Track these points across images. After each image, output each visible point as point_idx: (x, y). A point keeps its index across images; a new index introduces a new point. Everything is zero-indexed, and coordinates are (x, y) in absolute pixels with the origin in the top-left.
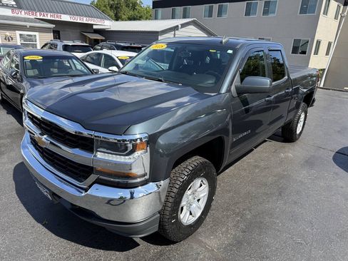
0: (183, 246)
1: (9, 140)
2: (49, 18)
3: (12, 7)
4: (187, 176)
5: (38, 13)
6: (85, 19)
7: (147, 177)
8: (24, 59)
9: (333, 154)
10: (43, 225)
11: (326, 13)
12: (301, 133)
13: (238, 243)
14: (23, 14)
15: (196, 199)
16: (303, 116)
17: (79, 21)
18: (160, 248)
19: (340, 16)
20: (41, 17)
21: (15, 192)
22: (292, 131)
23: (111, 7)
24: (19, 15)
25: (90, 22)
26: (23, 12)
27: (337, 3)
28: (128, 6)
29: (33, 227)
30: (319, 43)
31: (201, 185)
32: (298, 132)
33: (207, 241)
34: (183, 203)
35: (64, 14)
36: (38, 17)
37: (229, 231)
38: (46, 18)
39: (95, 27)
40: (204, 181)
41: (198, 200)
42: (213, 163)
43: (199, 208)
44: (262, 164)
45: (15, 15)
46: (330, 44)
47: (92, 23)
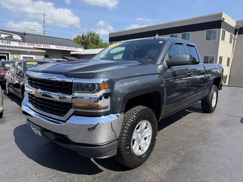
0: (135, 171)
1: (12, 114)
2: (42, 47)
3: (19, 41)
4: (136, 115)
5: (35, 45)
6: (65, 47)
7: (108, 109)
8: (26, 64)
9: (240, 119)
10: (34, 160)
11: (223, 39)
12: (215, 106)
13: (177, 170)
14: (26, 45)
15: (144, 138)
16: (215, 95)
17: (61, 49)
18: (118, 173)
19: (233, 40)
20: (38, 47)
21: (14, 142)
22: (209, 104)
23: (82, 43)
24: (23, 46)
25: (68, 50)
26: (26, 44)
27: (230, 33)
28: (93, 42)
29: (26, 161)
30: (221, 58)
31: (146, 128)
32: (213, 106)
33: (153, 168)
34: (134, 137)
35: (52, 44)
36: (36, 47)
37: (169, 163)
38: (40, 47)
39: (72, 53)
40: (148, 124)
41: (145, 139)
42: (153, 111)
43: (146, 144)
44: (189, 125)
45: (21, 46)
46: (229, 59)
47: (70, 50)
